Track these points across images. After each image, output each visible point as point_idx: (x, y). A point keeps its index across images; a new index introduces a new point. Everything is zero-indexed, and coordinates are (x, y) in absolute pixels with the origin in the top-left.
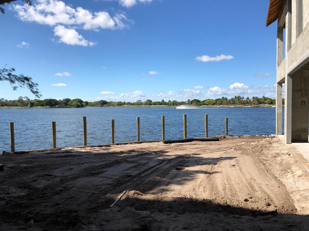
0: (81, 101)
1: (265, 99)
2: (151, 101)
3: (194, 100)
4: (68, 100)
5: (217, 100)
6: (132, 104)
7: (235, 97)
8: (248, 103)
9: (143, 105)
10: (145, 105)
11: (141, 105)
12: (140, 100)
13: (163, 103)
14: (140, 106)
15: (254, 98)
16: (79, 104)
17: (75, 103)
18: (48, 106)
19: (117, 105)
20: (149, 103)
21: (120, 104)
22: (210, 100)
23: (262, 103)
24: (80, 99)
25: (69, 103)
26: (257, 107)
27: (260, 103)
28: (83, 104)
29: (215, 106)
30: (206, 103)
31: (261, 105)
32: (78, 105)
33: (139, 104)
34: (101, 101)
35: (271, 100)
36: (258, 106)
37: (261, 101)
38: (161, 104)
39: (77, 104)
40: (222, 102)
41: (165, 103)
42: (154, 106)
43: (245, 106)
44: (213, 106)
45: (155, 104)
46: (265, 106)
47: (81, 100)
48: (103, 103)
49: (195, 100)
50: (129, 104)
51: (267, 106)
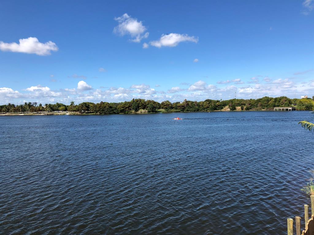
1: (59, 105)
7: (26, 103)
8: (40, 110)
23: (56, 110)
26: (50, 115)
27: (54, 110)
31: (56, 113)
35: (65, 106)
36: (51, 113)
37: (54, 108)
40: (8, 109)
43: (38, 114)
46: (59, 114)
51: (61, 113)
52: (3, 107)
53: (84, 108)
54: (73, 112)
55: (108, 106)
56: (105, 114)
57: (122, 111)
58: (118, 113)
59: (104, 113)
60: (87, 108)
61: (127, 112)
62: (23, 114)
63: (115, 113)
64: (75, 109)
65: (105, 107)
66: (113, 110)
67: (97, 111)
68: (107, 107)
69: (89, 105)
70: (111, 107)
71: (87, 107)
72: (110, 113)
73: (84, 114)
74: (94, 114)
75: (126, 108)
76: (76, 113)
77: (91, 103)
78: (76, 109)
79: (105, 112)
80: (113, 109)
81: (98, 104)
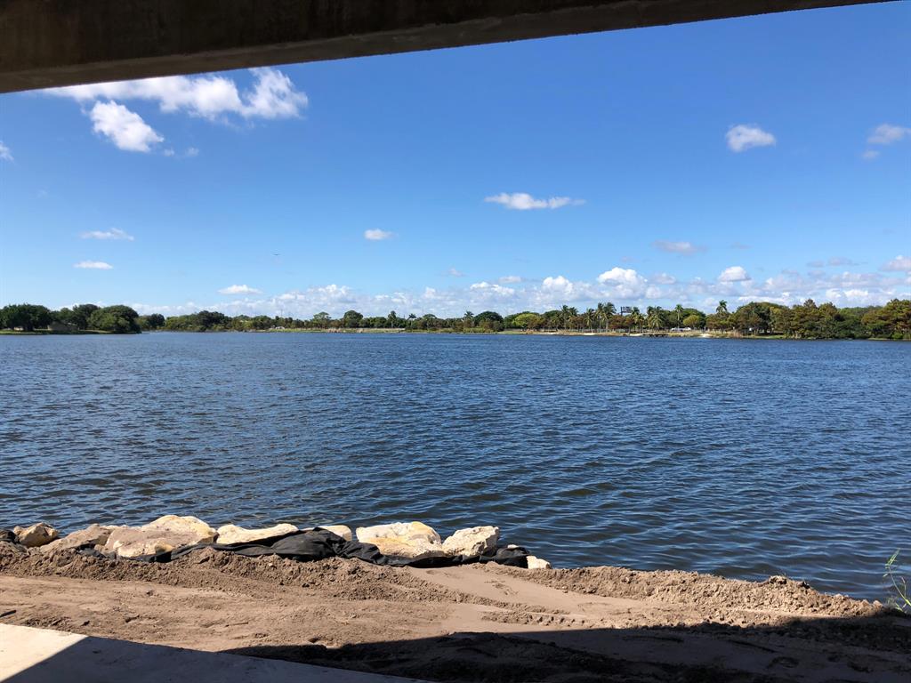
0: (129, 314)
1: (683, 312)
2: (359, 316)
3: (484, 313)
4: (89, 310)
5: (549, 315)
6: (299, 324)
7: (600, 306)
8: (634, 324)
9: (332, 326)
10: (338, 327)
11: (326, 327)
12: (323, 313)
13: (393, 322)
14: (323, 330)
15: (650, 309)
16: (122, 321)
17: (110, 318)
18: (17, 326)
19: (250, 327)
20: (354, 320)
21: (262, 324)
22: (527, 315)
23: (675, 326)
24: (127, 308)
25: (91, 319)
26: (657, 336)
27: (670, 325)
28: (138, 321)
29: (542, 332)
30: (518, 324)
31: (672, 332)
32: (118, 324)
33: (321, 323)
34: (202, 314)
36: (661, 332)
37: (670, 318)
38: (388, 326)
39: (116, 323)
40: (562, 321)
41: (402, 320)
42: (366, 330)
43: (628, 334)
44: (535, 333)
45: (369, 324)
46: (682, 334)
47: (130, 310)
48: (210, 321)
49: (488, 313)
50: (289, 322)
51: (686, 334)
52: (552, 315)
53: (754, 318)
54: (719, 332)
55: (831, 315)
56: (820, 338)
57: (877, 332)
58: (865, 338)
59: (816, 334)
60: (761, 320)
61: (897, 334)
62: (592, 334)
63: (853, 337)
64: (727, 322)
65: (820, 317)
66: (845, 328)
67: (794, 330)
68: (827, 318)
69: (768, 312)
70: (839, 318)
71: (762, 315)
72: (837, 335)
73: (752, 336)
74: (784, 336)
75: (898, 320)
76: (729, 333)
77: (776, 306)
78: (730, 320)
79: (819, 332)
80: (846, 323)
81: (797, 308)
